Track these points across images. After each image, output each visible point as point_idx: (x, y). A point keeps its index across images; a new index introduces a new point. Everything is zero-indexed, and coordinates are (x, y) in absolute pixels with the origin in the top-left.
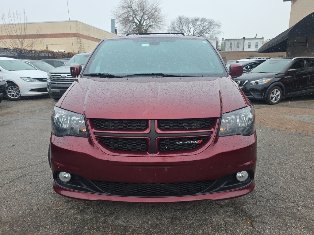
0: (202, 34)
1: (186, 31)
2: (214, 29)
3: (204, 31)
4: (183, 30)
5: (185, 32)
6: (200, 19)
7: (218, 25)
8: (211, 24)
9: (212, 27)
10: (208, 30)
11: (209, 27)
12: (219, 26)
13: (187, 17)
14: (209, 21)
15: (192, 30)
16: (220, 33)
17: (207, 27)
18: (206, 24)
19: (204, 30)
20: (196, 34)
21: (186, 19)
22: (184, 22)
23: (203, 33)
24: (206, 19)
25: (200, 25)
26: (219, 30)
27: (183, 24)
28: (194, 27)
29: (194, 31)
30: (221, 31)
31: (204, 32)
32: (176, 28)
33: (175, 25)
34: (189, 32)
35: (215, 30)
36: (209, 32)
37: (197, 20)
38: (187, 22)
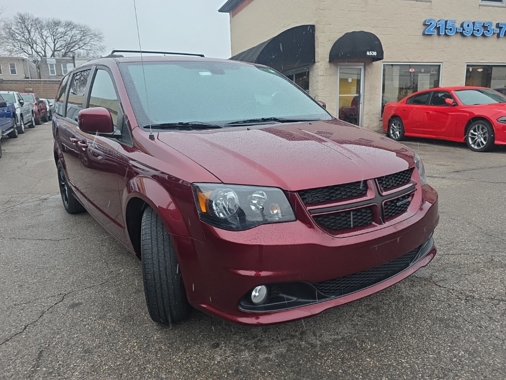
0: (72, 50)
1: (39, 41)
2: (93, 43)
3: (74, 44)
4: (32, 39)
5: (36, 43)
6: (63, 23)
7: (98, 36)
8: (84, 33)
9: (88, 39)
10: (81, 44)
11: (83, 38)
12: (100, 38)
13: (35, 16)
14: (81, 28)
15: (50, 40)
16: (103, 50)
17: (79, 37)
18: (75, 31)
19: (74, 42)
20: (58, 49)
21: (36, 20)
22: (32, 25)
23: (72, 48)
24: (75, 23)
25: (65, 34)
26: (102, 44)
27: (30, 28)
28: (54, 36)
29: (54, 43)
30: (105, 47)
31: (74, 46)
32: (17, 35)
33: (13, 28)
34: (44, 44)
35: (94, 45)
36: (83, 47)
37: (57, 24)
38: (38, 24)
